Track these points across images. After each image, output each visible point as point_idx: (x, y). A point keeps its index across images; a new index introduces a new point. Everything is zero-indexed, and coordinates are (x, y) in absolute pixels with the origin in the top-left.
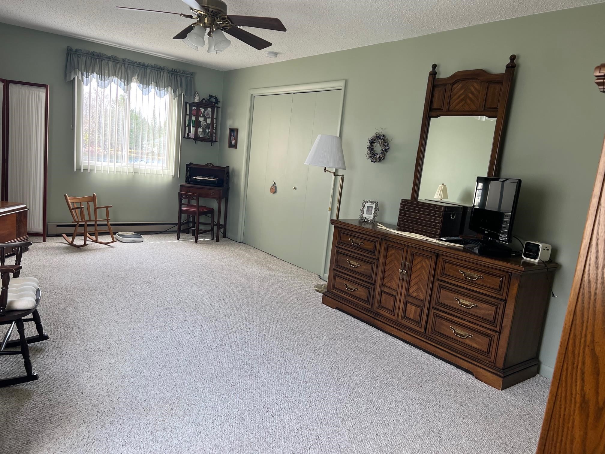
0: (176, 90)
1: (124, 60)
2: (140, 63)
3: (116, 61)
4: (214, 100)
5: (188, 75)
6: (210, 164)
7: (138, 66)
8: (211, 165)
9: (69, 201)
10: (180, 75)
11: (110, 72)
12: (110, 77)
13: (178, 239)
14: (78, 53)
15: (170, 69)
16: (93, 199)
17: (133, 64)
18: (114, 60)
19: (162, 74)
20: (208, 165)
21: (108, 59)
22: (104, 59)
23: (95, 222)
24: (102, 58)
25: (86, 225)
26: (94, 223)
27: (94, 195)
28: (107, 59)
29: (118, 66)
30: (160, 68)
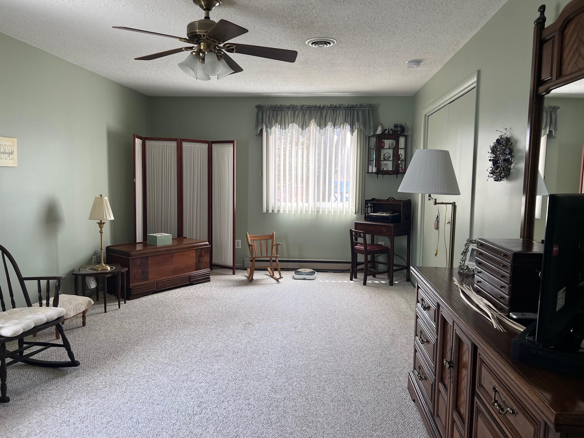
0: (353, 125)
1: (302, 107)
2: (316, 106)
3: (295, 109)
4: (399, 129)
5: (366, 109)
6: (391, 198)
7: (315, 109)
8: (393, 199)
9: (249, 239)
10: (356, 110)
11: (290, 121)
12: (290, 125)
13: (351, 279)
14: (263, 109)
15: (346, 106)
16: (272, 237)
17: (310, 108)
18: (293, 108)
19: (338, 112)
20: (390, 199)
21: (288, 109)
22: (285, 109)
23: (271, 258)
24: (282, 109)
25: (271, 261)
26: (269, 259)
27: (273, 233)
28: (286, 109)
29: (297, 112)
30: (336, 106)
